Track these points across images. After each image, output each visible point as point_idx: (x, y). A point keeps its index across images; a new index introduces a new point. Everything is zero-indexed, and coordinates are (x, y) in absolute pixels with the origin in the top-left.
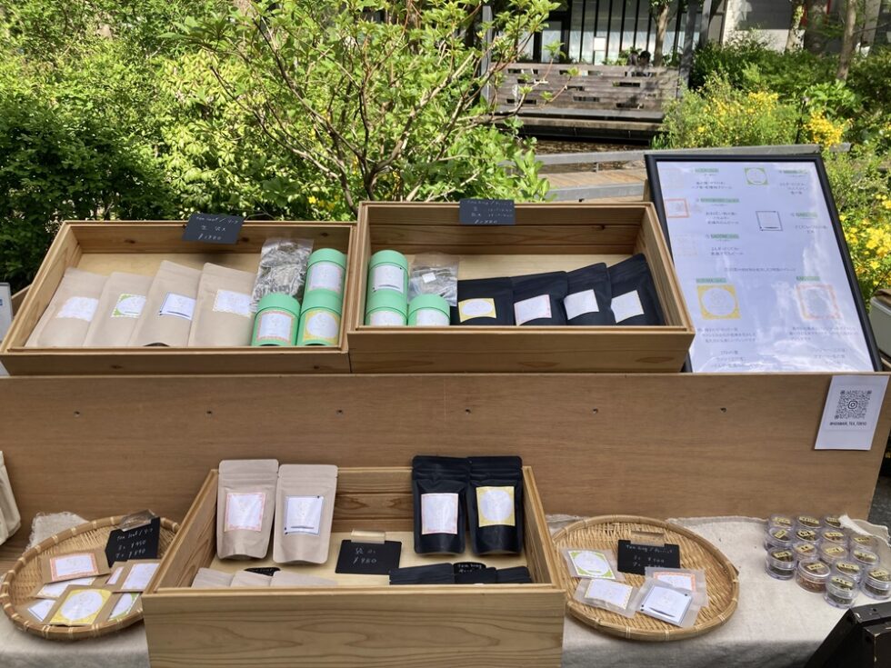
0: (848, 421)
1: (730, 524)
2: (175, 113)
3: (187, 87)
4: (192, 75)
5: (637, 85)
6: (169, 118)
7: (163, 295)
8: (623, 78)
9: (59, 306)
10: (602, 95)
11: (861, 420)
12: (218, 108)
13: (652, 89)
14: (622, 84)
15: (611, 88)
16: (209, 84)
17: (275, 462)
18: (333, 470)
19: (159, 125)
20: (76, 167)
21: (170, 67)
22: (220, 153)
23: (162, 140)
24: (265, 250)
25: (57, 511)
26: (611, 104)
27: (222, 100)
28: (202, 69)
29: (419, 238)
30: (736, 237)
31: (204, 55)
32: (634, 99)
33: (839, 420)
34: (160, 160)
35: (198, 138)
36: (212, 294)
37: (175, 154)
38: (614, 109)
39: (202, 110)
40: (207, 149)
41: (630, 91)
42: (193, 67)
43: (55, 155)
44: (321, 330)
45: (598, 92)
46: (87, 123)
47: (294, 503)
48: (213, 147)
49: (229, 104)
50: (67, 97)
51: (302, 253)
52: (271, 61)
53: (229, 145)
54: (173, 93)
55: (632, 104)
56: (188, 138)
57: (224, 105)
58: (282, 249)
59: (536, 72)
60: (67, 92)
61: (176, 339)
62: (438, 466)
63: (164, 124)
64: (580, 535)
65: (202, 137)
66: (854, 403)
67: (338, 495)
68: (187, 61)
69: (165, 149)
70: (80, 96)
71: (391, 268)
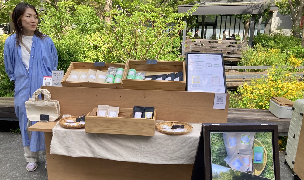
0: (220, 103)
1: (197, 125)
2: (89, 48)
3: (93, 42)
4: (94, 39)
5: (235, 46)
6: (87, 49)
7: (90, 75)
8: (230, 44)
9: (70, 76)
10: (223, 49)
11: (222, 103)
12: (100, 47)
13: (239, 48)
14: (229, 46)
15: (226, 47)
16: (98, 41)
17: (108, 106)
18: (119, 108)
19: (84, 51)
20: (65, 59)
21: (88, 37)
22: (100, 59)
23: (85, 55)
24: (109, 68)
25: (67, 114)
26: (225, 52)
27: (101, 45)
28: (97, 37)
29: (139, 68)
30: (202, 68)
31: (97, 34)
32: (233, 51)
33: (218, 103)
34: (84, 60)
35: (94, 55)
36: (99, 75)
37: (88, 58)
38: (227, 54)
39: (96, 47)
40: (97, 57)
41: (232, 48)
42: (94, 37)
43: (60, 57)
44: (118, 81)
45: (221, 48)
46: (68, 49)
47: (111, 113)
48: (98, 57)
49: (103, 46)
50: (63, 43)
51: (116, 69)
52: (114, 34)
53: (102, 57)
54: (89, 43)
55: (233, 53)
56: (92, 54)
57: (102, 46)
58: (112, 68)
59: (201, 42)
60: (63, 42)
61: (91, 81)
62: (138, 108)
63: (86, 51)
64: (166, 124)
65: (95, 54)
66: (220, 99)
67: (119, 113)
68: (93, 35)
69: (85, 57)
70: (66, 43)
71: (132, 72)
